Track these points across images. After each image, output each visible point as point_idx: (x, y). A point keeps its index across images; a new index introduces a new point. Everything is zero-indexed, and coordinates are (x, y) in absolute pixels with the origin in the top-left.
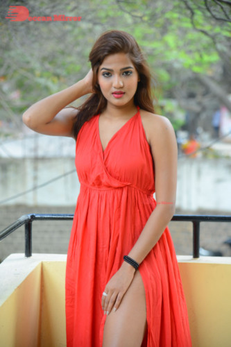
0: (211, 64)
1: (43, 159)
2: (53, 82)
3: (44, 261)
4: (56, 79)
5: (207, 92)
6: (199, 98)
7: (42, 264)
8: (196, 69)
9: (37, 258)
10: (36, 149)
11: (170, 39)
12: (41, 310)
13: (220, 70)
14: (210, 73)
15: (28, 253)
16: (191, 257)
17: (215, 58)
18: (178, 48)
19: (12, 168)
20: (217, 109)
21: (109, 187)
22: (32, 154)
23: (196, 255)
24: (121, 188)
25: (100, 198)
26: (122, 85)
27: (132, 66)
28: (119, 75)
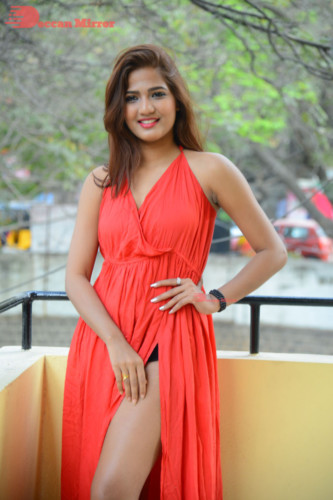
0: (275, 133)
2: (70, 149)
3: (47, 355)
4: (74, 147)
5: (270, 174)
6: (259, 182)
7: (45, 359)
8: (256, 138)
10: (47, 243)
11: (223, 100)
12: (42, 422)
13: (286, 140)
15: (27, 344)
16: (248, 353)
17: (280, 124)
18: (233, 109)
19: (15, 266)
20: (282, 197)
21: (141, 255)
22: (42, 249)
23: (254, 349)
25: (127, 273)
26: (152, 110)
27: (165, 86)
28: (148, 97)
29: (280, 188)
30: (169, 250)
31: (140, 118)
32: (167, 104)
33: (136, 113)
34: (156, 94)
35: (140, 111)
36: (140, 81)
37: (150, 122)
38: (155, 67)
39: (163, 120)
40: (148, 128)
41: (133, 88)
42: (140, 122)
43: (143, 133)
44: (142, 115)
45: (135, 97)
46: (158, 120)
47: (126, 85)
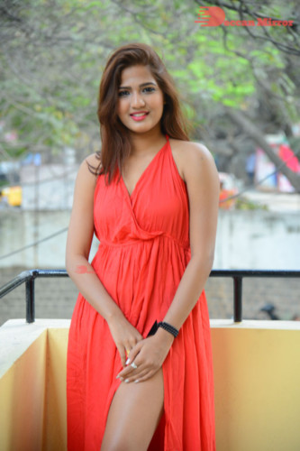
0: (245, 96)
1: (45, 212)
2: (57, 117)
3: (50, 327)
4: (60, 115)
5: (240, 131)
6: (230, 139)
7: (48, 332)
8: (228, 102)
9: (42, 325)
10: (36, 200)
11: (196, 67)
12: (47, 389)
13: (256, 104)
14: (243, 107)
15: (30, 317)
16: (232, 321)
17: (249, 89)
18: (207, 77)
19: (8, 223)
20: (251, 152)
21: (136, 239)
22: (32, 206)
23: (238, 318)
24: (152, 240)
26: (143, 104)
27: (154, 82)
28: (139, 92)
29: (250, 144)
30: (161, 233)
31: (132, 111)
32: (156, 99)
33: (129, 106)
34: (146, 89)
35: (132, 105)
36: (132, 77)
37: (141, 115)
38: (145, 64)
39: (152, 113)
40: (139, 121)
41: (125, 84)
42: (131, 115)
43: (134, 125)
44: (134, 108)
45: (127, 92)
46: (147, 114)
47: (119, 81)
